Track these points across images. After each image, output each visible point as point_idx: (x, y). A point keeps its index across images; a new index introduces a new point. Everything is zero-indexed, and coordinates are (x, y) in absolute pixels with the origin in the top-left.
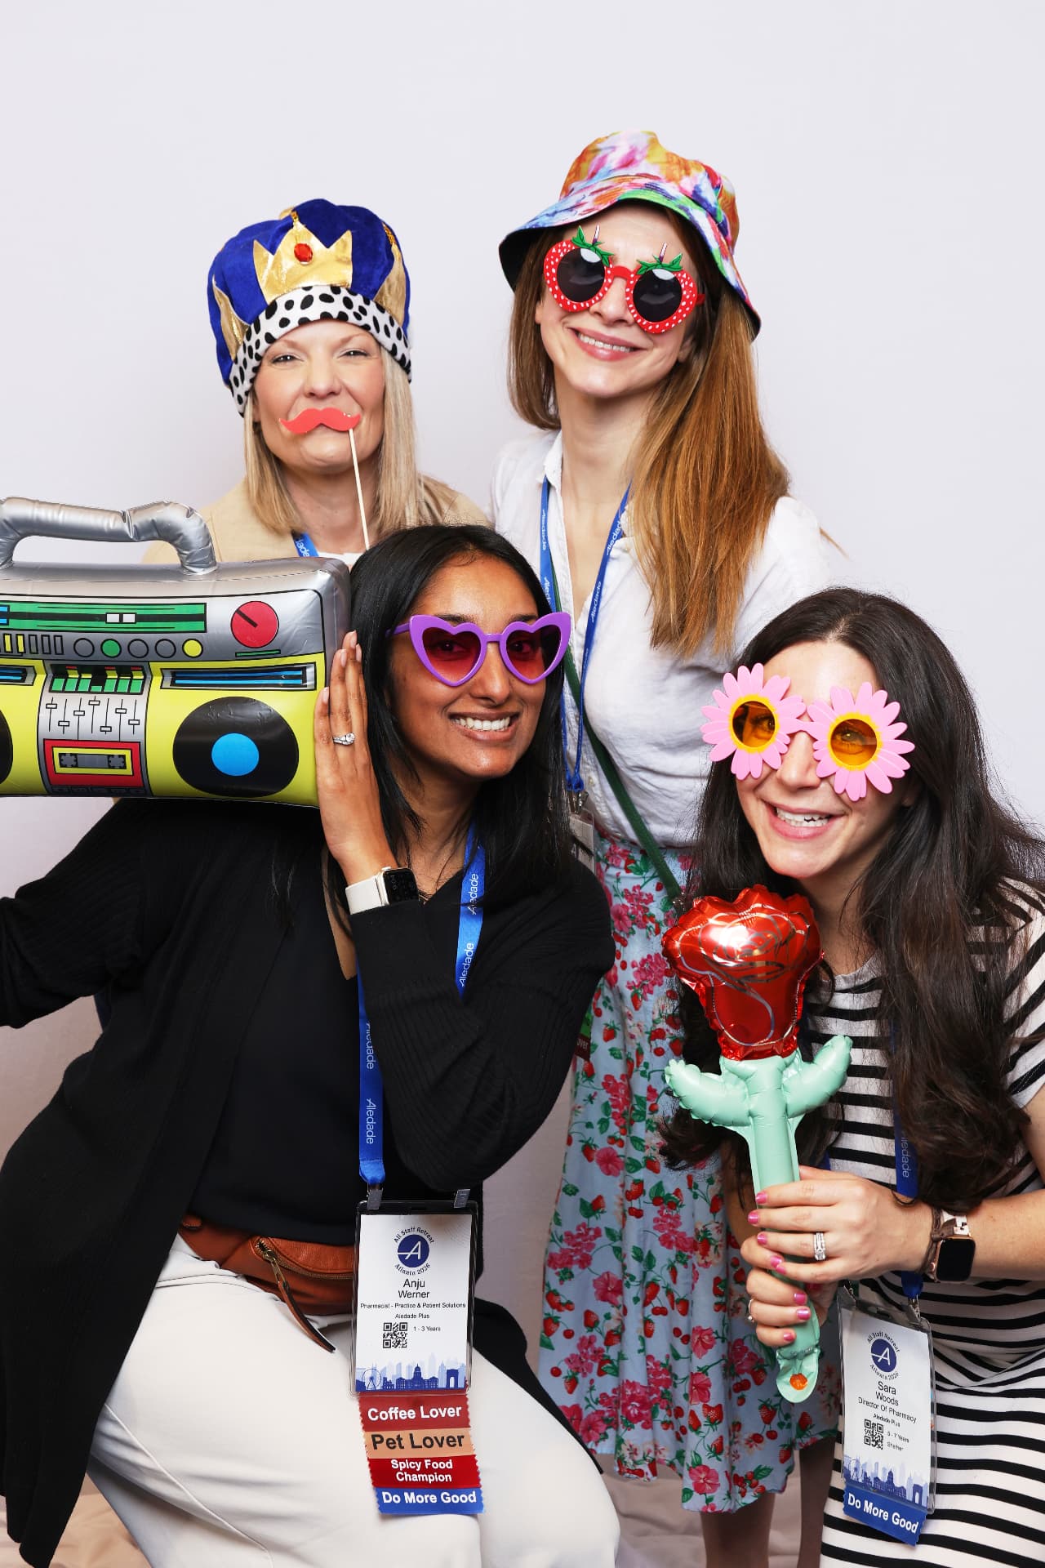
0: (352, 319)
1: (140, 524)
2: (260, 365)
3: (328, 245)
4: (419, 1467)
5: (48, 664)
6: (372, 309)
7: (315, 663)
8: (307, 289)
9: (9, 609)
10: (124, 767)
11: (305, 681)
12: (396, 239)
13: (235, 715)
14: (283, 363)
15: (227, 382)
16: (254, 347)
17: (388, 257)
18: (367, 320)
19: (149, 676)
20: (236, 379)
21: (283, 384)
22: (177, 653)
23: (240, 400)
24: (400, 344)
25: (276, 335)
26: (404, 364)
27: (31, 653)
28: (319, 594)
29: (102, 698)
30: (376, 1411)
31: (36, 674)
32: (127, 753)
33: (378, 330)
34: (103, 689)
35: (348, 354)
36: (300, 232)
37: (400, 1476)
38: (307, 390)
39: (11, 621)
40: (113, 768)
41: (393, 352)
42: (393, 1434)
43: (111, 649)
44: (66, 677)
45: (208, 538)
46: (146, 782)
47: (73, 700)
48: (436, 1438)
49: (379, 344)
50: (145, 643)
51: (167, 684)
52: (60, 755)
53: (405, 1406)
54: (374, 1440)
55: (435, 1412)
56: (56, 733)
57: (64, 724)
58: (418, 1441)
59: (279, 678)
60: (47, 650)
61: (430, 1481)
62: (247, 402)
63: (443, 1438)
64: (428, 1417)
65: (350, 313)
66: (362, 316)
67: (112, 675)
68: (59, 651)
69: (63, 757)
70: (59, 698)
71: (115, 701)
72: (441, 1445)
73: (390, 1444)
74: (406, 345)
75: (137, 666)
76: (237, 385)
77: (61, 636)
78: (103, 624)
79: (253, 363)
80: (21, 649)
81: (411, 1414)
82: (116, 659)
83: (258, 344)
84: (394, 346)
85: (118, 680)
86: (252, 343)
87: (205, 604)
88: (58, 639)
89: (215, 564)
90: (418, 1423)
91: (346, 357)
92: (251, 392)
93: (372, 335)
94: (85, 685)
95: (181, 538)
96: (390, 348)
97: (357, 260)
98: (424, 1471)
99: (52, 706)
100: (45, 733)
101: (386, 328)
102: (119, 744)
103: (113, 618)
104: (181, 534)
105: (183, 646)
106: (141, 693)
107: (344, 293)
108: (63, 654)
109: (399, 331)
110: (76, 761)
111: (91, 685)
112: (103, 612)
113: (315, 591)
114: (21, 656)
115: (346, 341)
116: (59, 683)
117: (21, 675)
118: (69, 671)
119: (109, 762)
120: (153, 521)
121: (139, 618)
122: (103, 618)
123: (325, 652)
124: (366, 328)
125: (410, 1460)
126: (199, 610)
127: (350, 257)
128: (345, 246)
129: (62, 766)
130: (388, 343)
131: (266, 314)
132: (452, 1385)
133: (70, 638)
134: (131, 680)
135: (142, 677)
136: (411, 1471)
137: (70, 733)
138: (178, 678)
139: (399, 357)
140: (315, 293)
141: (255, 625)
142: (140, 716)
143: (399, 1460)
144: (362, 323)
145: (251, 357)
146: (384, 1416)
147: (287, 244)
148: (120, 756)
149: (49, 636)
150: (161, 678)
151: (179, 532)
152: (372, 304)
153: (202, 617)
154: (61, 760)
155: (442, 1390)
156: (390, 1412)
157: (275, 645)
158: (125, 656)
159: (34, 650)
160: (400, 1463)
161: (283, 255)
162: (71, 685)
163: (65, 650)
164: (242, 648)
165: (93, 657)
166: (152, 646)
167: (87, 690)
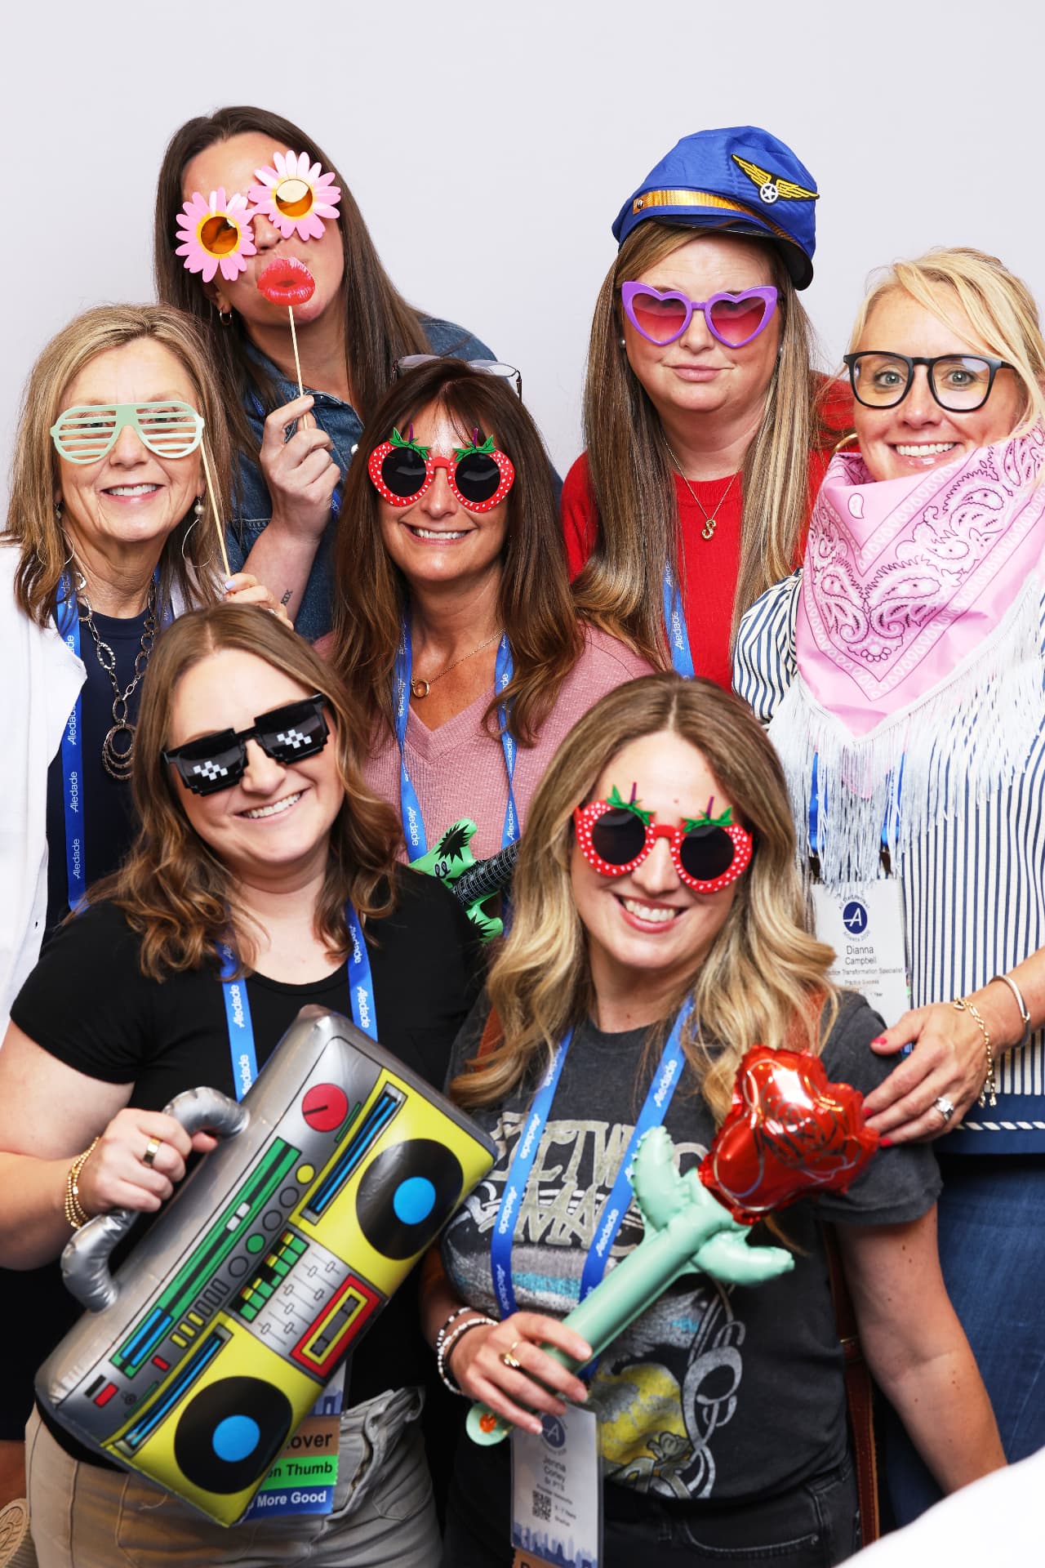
5: (226, 1308)
7: (387, 1082)
9: (162, 1308)
10: (358, 1302)
11: (395, 1100)
13: (384, 1177)
19: (297, 1230)
22: (298, 1189)
27: (208, 1315)
28: (337, 1037)
29: (289, 1280)
31: (227, 1327)
32: (351, 1291)
34: (280, 1275)
39: (171, 1314)
40: (352, 1312)
43: (256, 1244)
44: (246, 1302)
46: (383, 1293)
47: (275, 1307)
50: (272, 1211)
51: (315, 1218)
52: (311, 1349)
56: (291, 1339)
57: (289, 1328)
59: (378, 1119)
60: (216, 1300)
67: (272, 1261)
68: (225, 1290)
69: (314, 1349)
70: (263, 1318)
71: (299, 1270)
75: (281, 1233)
77: (215, 1279)
78: (232, 1236)
80: (199, 1322)
82: (265, 1246)
85: (282, 1258)
87: (278, 1138)
88: (216, 1284)
94: (266, 1289)
99: (266, 1328)
100: (286, 1350)
102: (339, 1292)
103: (233, 1224)
105: (298, 1180)
106: (307, 1245)
108: (228, 1289)
110: (325, 1339)
111: (269, 1284)
112: (222, 1229)
113: (333, 1038)
114: (204, 1326)
116: (247, 1311)
117: (218, 1340)
118: (244, 1295)
119: (345, 1312)
121: (249, 1201)
122: (227, 1232)
123: (383, 1067)
126: (280, 1146)
129: (319, 1355)
133: (222, 1272)
134: (289, 1247)
135: (292, 1235)
137: (300, 1327)
138: (316, 1207)
141: (325, 1108)
142: (329, 1257)
148: (348, 1299)
149: (208, 1290)
150: (307, 1221)
153: (288, 1147)
154: (315, 1353)
157: (352, 1105)
158: (269, 1235)
159: (208, 1311)
162: (258, 1302)
163: (228, 1284)
164: (336, 1132)
165: (251, 1264)
166: (279, 1208)
167: (271, 1290)
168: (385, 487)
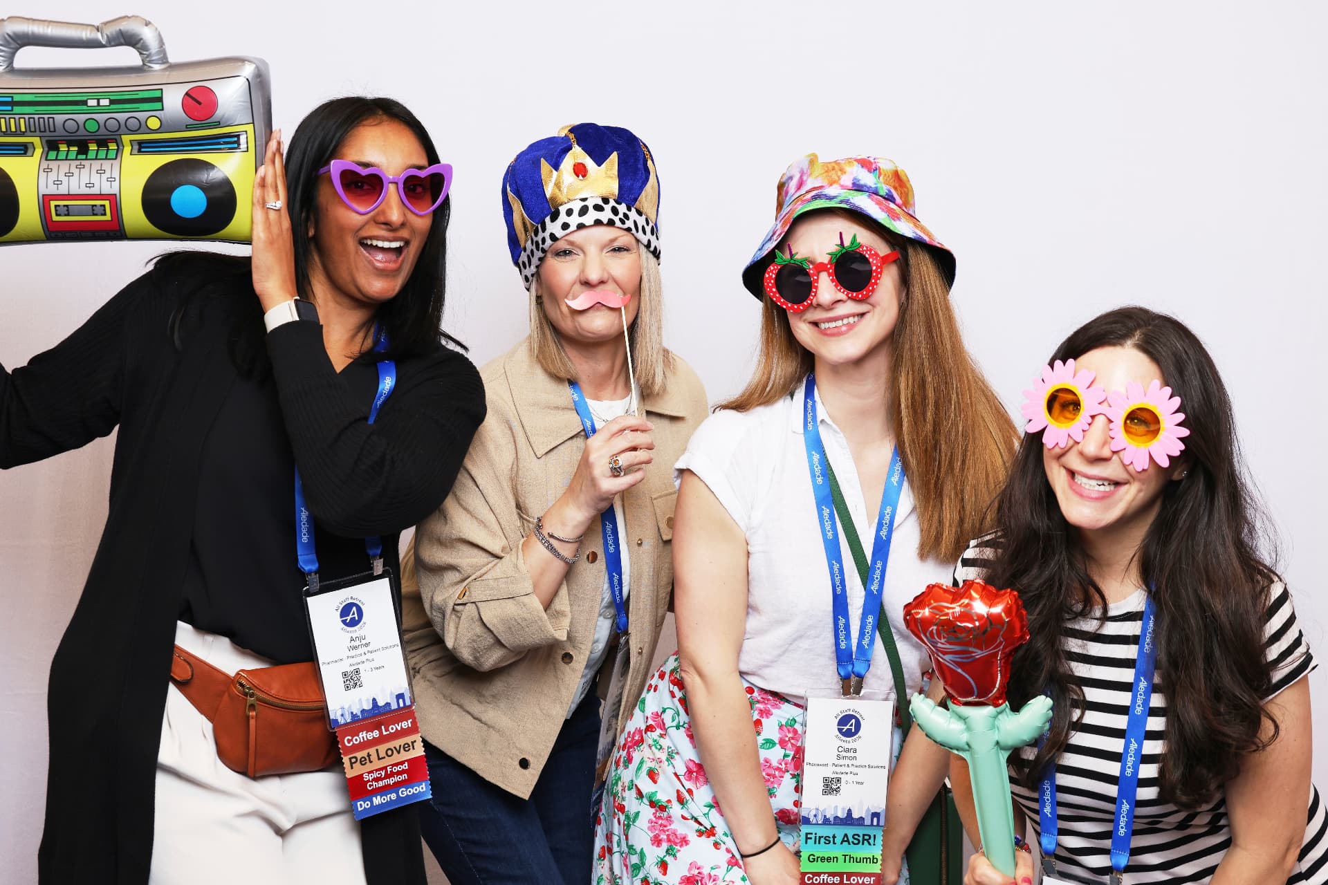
0: (618, 223)
1: (112, 34)
2: (545, 256)
3: (599, 165)
4: (383, 774)
5: (44, 140)
6: (633, 214)
7: (246, 131)
8: (584, 200)
9: (12, 99)
10: (105, 214)
11: (239, 144)
12: (651, 156)
14: (563, 257)
15: (516, 263)
16: (540, 242)
17: (645, 171)
18: (630, 224)
19: (121, 147)
20: (524, 263)
21: (564, 272)
22: (141, 127)
23: (527, 279)
24: (653, 239)
25: (558, 235)
26: (656, 254)
27: (31, 132)
28: (248, 80)
29: (86, 163)
30: (350, 738)
31: (34, 149)
32: (107, 203)
33: (637, 231)
34: (86, 157)
35: (614, 250)
36: (578, 154)
37: (370, 786)
38: (583, 279)
39: (15, 108)
40: (96, 215)
41: (648, 246)
42: (363, 753)
43: (92, 127)
44: (57, 149)
45: (161, 43)
46: (122, 228)
47: (64, 166)
48: (395, 748)
49: (638, 241)
50: (117, 120)
51: (135, 151)
52: (56, 206)
53: (370, 729)
54: (350, 761)
55: (393, 728)
56: (52, 189)
57: (58, 184)
58: (382, 754)
59: (219, 144)
60: (42, 129)
61: (392, 782)
62: (532, 281)
63: (400, 746)
64: (388, 733)
65: (616, 219)
66: (626, 221)
67: (93, 147)
68: (52, 129)
69: (58, 208)
70: (53, 165)
71: (96, 165)
72: (399, 752)
73: (363, 762)
74: (658, 239)
75: (112, 139)
76: (525, 268)
77: (53, 118)
78: (85, 107)
79: (539, 254)
80: (23, 129)
81: (376, 734)
82: (97, 134)
83: (544, 240)
84: (649, 241)
85: (98, 150)
86: (539, 239)
87: (161, 90)
88: (51, 120)
89: (167, 62)
90: (382, 740)
91: (612, 252)
92: (537, 275)
93: (633, 234)
94: (72, 155)
95: (142, 41)
96: (646, 243)
97: (621, 176)
98: (387, 776)
99: (48, 170)
100: (43, 191)
101: (643, 227)
102: (100, 197)
103: (92, 103)
104: (141, 39)
105: (146, 122)
106: (116, 159)
107: (612, 203)
108: (55, 131)
109: (652, 228)
110: (68, 211)
111: (77, 155)
113: (245, 77)
114: (23, 134)
115: (613, 241)
116: (52, 155)
117: (24, 150)
118: (60, 145)
119: (93, 210)
120: (120, 30)
121: (112, 102)
122: (85, 103)
123: (253, 124)
124: (629, 230)
125: (377, 770)
126: (158, 94)
127: (616, 173)
128: (613, 165)
129: (57, 215)
130: (644, 239)
131: (551, 218)
132: (402, 705)
133: (60, 119)
134: (108, 150)
135: (116, 148)
136: (377, 780)
137: (63, 190)
138: (143, 147)
139: (652, 249)
140: (590, 203)
141: (200, 103)
142: (116, 175)
143: (369, 773)
144: (625, 226)
145: (538, 249)
146: (356, 740)
147: (568, 163)
148: (101, 205)
149: (44, 118)
150: (130, 148)
151: (139, 38)
152: (633, 210)
153: (160, 100)
154: (56, 210)
155: (395, 710)
156: (361, 736)
157: (215, 118)
158: (103, 131)
159: (33, 129)
160: (370, 775)
161: (564, 173)
162: (62, 155)
163: (57, 129)
164: (191, 121)
165: (78, 134)
166: (122, 123)
167: (74, 157)
168: (782, 300)
